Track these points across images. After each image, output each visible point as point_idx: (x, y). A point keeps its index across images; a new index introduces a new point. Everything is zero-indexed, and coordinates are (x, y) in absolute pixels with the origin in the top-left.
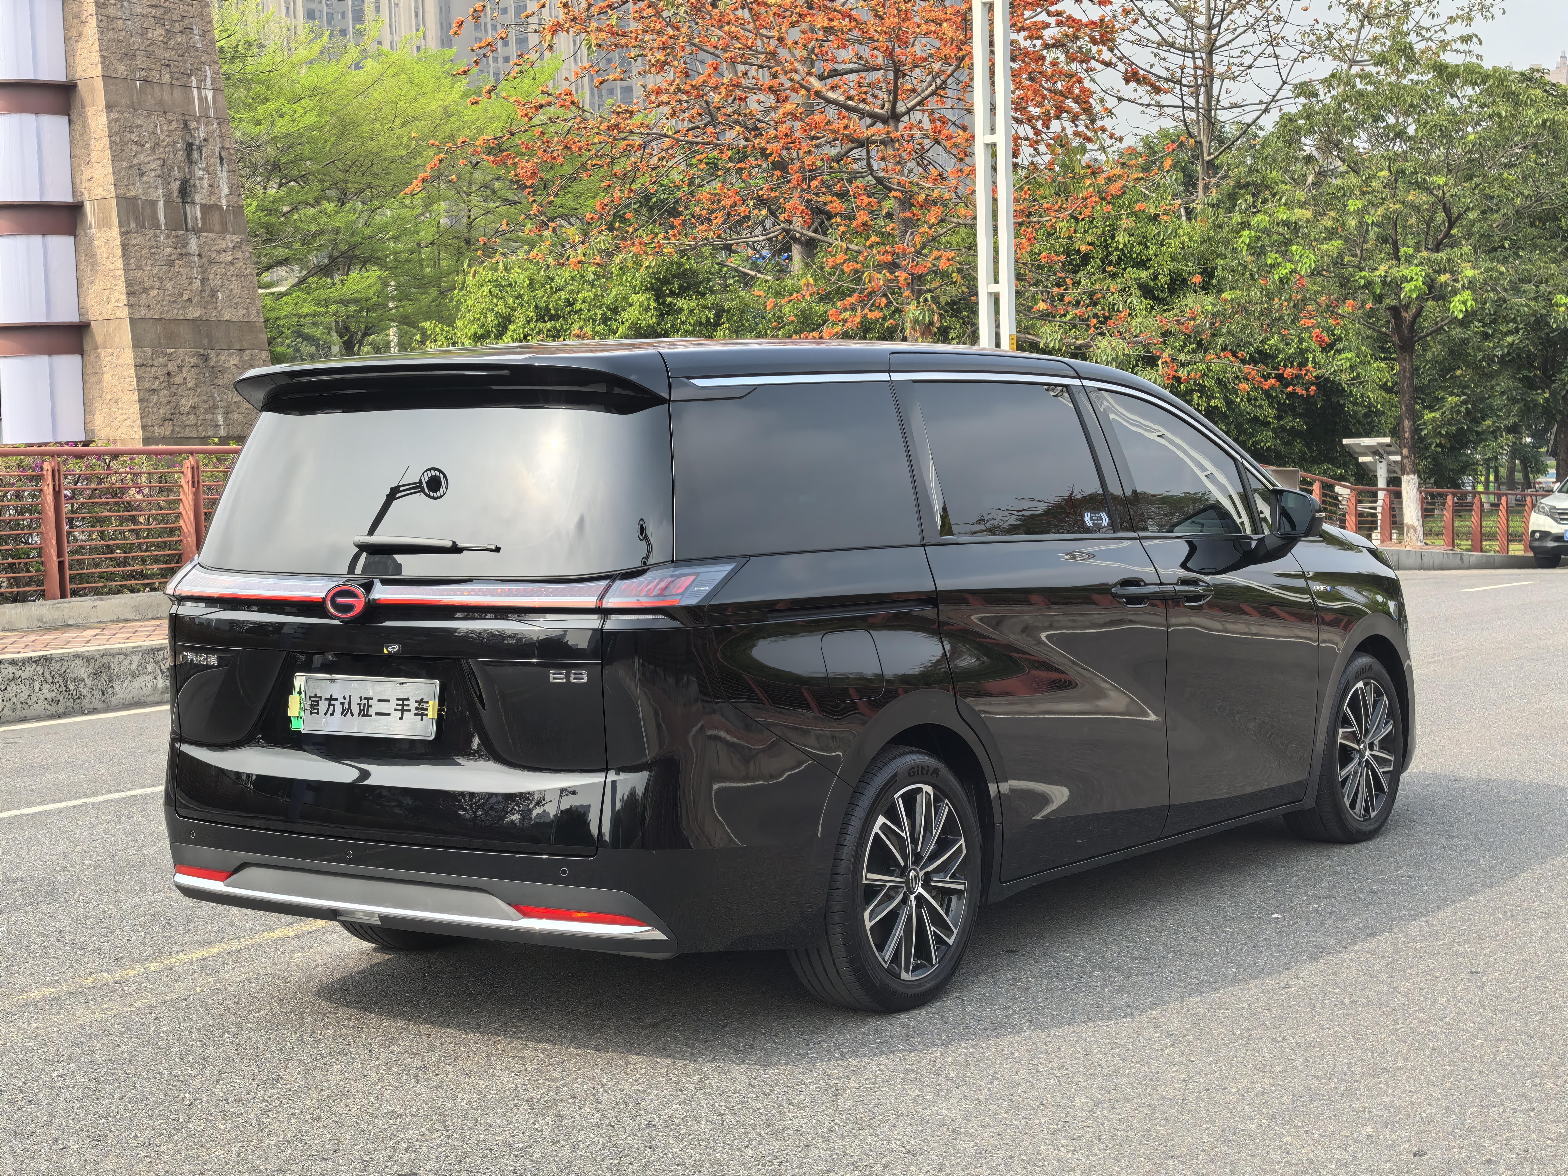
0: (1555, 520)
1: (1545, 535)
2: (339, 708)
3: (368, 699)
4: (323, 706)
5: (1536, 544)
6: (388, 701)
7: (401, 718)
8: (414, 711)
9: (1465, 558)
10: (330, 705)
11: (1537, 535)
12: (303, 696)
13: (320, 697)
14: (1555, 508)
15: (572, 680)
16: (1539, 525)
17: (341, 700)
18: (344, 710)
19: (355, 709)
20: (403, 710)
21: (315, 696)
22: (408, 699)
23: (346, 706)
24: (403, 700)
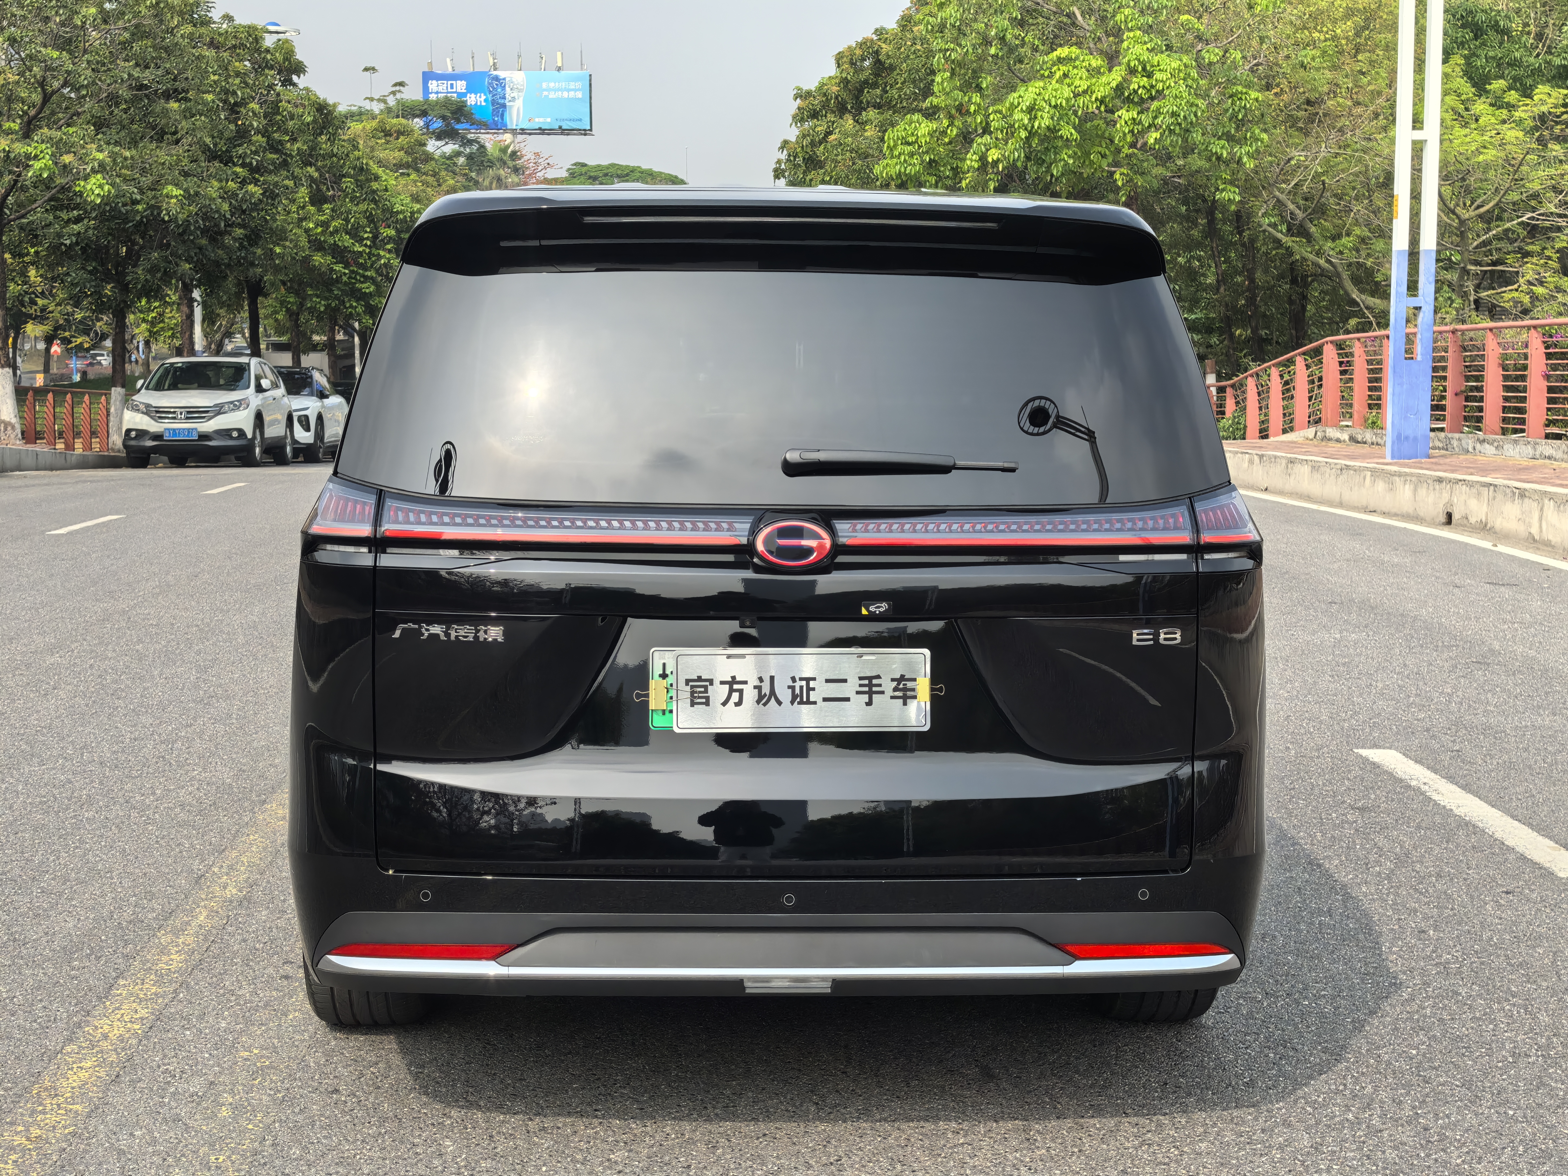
0: (152, 417)
1: (142, 434)
2: (750, 694)
3: (808, 680)
4: (719, 692)
5: (133, 443)
6: (845, 681)
7: (869, 703)
8: (889, 692)
9: (68, 457)
10: (731, 691)
11: (133, 434)
12: (671, 679)
13: (711, 682)
14: (151, 406)
15: (1162, 641)
16: (135, 423)
17: (753, 681)
18: (760, 697)
19: (784, 694)
20: (870, 693)
21: (699, 679)
22: (878, 677)
23: (766, 690)
24: (870, 679)
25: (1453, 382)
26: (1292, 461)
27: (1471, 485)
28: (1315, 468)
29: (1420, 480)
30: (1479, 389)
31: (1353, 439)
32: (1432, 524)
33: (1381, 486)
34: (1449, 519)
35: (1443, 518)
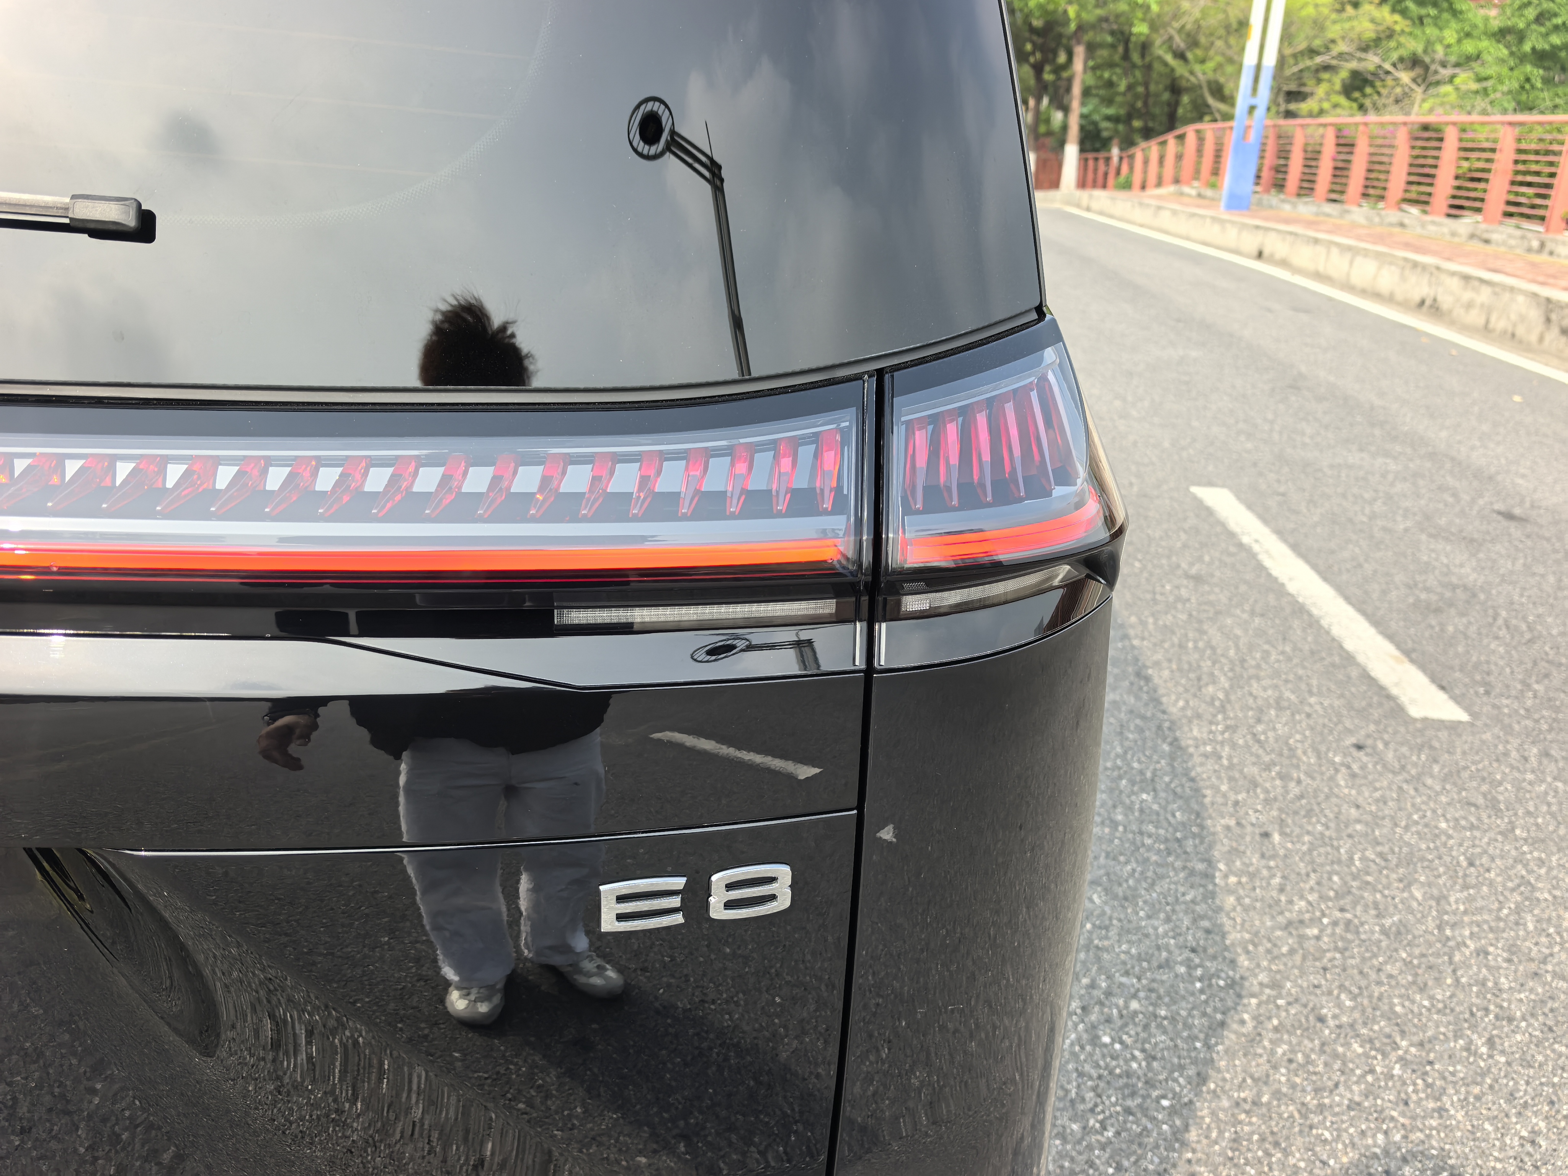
25: (1270, 159)
26: (1159, 208)
27: (1278, 231)
28: (1174, 212)
29: (1244, 226)
30: (1286, 165)
31: (1200, 196)
32: (1248, 256)
33: (1217, 228)
34: (1260, 255)
35: (1255, 253)
